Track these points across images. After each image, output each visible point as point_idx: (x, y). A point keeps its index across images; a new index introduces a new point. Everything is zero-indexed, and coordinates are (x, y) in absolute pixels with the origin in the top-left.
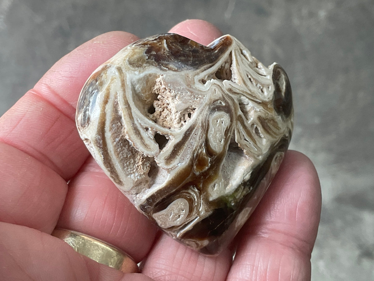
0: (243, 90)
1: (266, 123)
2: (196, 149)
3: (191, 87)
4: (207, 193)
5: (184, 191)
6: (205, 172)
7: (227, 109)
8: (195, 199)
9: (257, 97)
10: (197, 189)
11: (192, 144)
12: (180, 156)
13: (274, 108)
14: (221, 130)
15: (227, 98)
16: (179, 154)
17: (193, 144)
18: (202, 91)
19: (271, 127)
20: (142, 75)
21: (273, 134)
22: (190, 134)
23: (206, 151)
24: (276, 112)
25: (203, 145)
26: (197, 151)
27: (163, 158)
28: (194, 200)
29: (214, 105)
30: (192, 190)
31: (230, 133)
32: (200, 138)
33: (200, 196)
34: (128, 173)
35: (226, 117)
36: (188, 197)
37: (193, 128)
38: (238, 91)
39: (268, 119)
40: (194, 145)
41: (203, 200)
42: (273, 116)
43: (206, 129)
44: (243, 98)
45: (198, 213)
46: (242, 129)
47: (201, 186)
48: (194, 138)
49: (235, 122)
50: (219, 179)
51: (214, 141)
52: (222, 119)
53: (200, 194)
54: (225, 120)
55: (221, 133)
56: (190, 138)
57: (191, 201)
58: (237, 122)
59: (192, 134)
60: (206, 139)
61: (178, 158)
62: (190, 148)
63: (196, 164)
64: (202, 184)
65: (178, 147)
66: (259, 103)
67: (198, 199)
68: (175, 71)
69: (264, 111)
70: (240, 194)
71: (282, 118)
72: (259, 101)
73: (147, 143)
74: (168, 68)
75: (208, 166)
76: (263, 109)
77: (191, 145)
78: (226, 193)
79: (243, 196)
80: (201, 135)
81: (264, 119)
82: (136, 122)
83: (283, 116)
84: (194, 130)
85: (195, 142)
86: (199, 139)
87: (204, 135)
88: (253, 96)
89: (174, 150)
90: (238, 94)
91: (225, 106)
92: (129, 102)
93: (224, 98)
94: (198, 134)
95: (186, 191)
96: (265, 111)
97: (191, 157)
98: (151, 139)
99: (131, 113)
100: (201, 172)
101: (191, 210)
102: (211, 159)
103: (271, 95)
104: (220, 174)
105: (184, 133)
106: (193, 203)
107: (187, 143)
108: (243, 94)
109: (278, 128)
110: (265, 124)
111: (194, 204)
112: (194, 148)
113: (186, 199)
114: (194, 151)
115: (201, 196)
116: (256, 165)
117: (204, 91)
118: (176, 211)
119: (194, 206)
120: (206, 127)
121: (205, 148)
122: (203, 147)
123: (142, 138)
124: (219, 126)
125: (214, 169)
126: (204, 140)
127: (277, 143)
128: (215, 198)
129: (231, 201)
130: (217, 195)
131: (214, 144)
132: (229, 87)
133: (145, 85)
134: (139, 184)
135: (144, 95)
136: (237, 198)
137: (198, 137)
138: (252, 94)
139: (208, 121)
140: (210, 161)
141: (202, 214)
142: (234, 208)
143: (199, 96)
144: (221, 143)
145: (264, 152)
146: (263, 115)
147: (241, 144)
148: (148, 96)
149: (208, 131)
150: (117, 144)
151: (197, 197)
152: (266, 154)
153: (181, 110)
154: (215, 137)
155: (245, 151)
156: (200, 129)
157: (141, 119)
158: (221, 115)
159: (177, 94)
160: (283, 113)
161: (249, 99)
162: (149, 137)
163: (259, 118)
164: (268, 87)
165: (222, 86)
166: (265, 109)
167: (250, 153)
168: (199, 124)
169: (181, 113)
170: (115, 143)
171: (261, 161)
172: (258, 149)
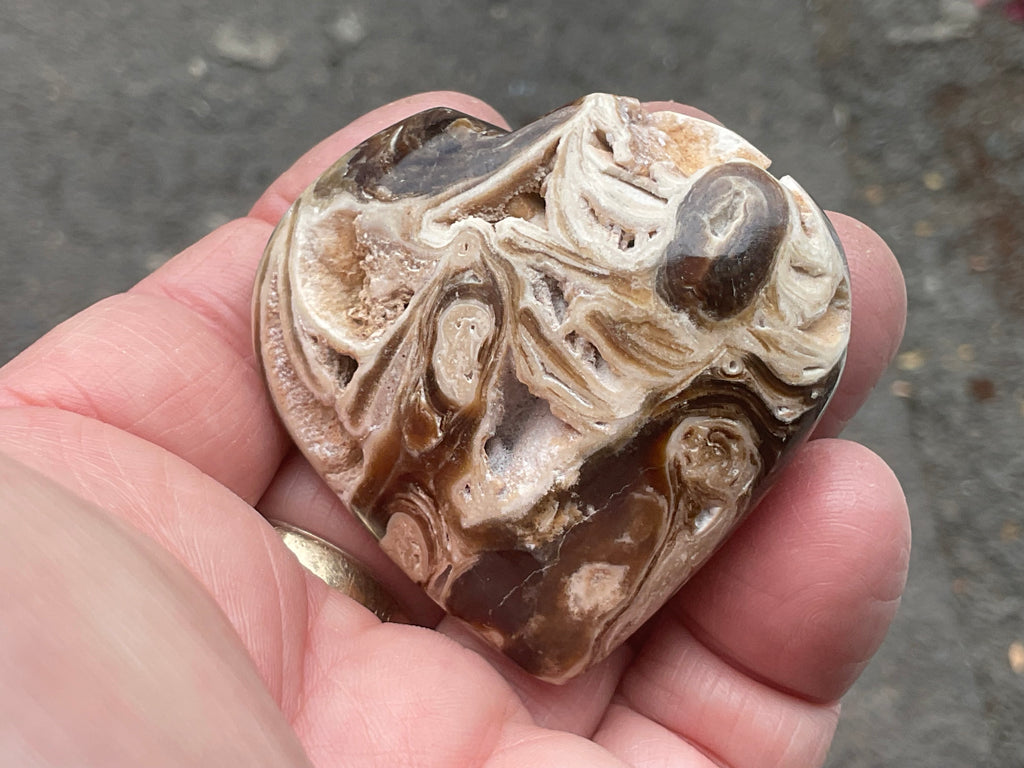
0: (549, 240)
1: (622, 332)
2: (404, 392)
3: (409, 240)
4: (452, 506)
5: (400, 495)
6: (433, 451)
7: (490, 295)
8: (428, 519)
9: (594, 259)
10: (426, 493)
11: (395, 379)
12: (373, 406)
13: (658, 291)
14: (469, 348)
15: (493, 264)
16: (370, 402)
17: (398, 380)
18: (432, 248)
19: (643, 343)
20: (325, 214)
21: (654, 363)
22: (391, 354)
23: (426, 399)
24: (662, 302)
25: (421, 382)
26: (407, 398)
27: (345, 409)
29: (453, 283)
30: (415, 494)
31: (495, 357)
32: (414, 365)
33: (437, 511)
35: (483, 314)
36: (414, 512)
37: (400, 340)
38: (533, 247)
39: (628, 321)
40: (399, 383)
41: (446, 521)
42: (651, 313)
43: (429, 343)
44: (549, 263)
45: (449, 555)
46: (533, 347)
47: (431, 486)
48: (401, 365)
49: (508, 327)
50: (475, 474)
51: (449, 375)
52: (470, 320)
53: (436, 506)
54: (479, 321)
55: (468, 354)
56: (391, 365)
57: (422, 523)
58: (517, 326)
59: (396, 355)
60: (428, 368)
61: (370, 411)
62: (391, 389)
63: (406, 430)
64: (431, 481)
65: (367, 384)
66: (601, 277)
67: (435, 520)
68: (386, 200)
69: (616, 298)
70: (551, 519)
71: (692, 316)
72: (601, 272)
73: (313, 372)
74: (373, 195)
75: (436, 437)
76: (612, 293)
77: (393, 381)
78: (504, 512)
79: (565, 529)
80: (417, 358)
81: (614, 322)
82: (296, 325)
83: (701, 313)
84: (401, 346)
85: (404, 373)
86: (412, 369)
87: (424, 358)
88: (583, 259)
89: (359, 392)
90: (531, 252)
91: (482, 288)
93: (485, 265)
94: (408, 354)
95: (405, 495)
96: (619, 297)
97: (394, 411)
100: (423, 451)
101: (430, 545)
102: (443, 419)
103: (653, 254)
104: (475, 460)
105: (379, 352)
106: (428, 528)
107: (384, 375)
108: (550, 252)
109: (678, 349)
110: (619, 336)
111: (431, 530)
112: (400, 390)
113: (411, 517)
114: (401, 397)
115: (440, 512)
116: (596, 448)
117: (438, 247)
119: (433, 535)
120: (429, 339)
121: (425, 390)
122: (420, 388)
123: (305, 361)
124: (460, 337)
125: (455, 447)
126: (424, 371)
127: (678, 391)
128: (473, 524)
129: (524, 536)
130: (479, 514)
131: (449, 381)
132: (508, 236)
133: (335, 238)
134: (335, 468)
135: (336, 261)
136: (541, 530)
137: (409, 362)
138: (578, 252)
139: (435, 323)
140: (441, 424)
141: (455, 559)
142: (539, 558)
143: (422, 262)
144: (470, 381)
145: (622, 414)
146: (609, 310)
147: (533, 387)
148: (346, 263)
149: (432, 348)
150: (280, 371)
151: (432, 513)
152: (633, 419)
153: (382, 296)
154: (452, 366)
155: (552, 406)
156: (415, 344)
157: (305, 316)
158: (470, 308)
159: (379, 256)
160: (701, 304)
161: (566, 265)
162: (316, 359)
163: (595, 318)
164: (651, 234)
165: (487, 234)
166: (619, 293)
167: (568, 412)
168: (413, 331)
169: (384, 301)
170: (277, 369)
171: (611, 437)
172: (597, 402)
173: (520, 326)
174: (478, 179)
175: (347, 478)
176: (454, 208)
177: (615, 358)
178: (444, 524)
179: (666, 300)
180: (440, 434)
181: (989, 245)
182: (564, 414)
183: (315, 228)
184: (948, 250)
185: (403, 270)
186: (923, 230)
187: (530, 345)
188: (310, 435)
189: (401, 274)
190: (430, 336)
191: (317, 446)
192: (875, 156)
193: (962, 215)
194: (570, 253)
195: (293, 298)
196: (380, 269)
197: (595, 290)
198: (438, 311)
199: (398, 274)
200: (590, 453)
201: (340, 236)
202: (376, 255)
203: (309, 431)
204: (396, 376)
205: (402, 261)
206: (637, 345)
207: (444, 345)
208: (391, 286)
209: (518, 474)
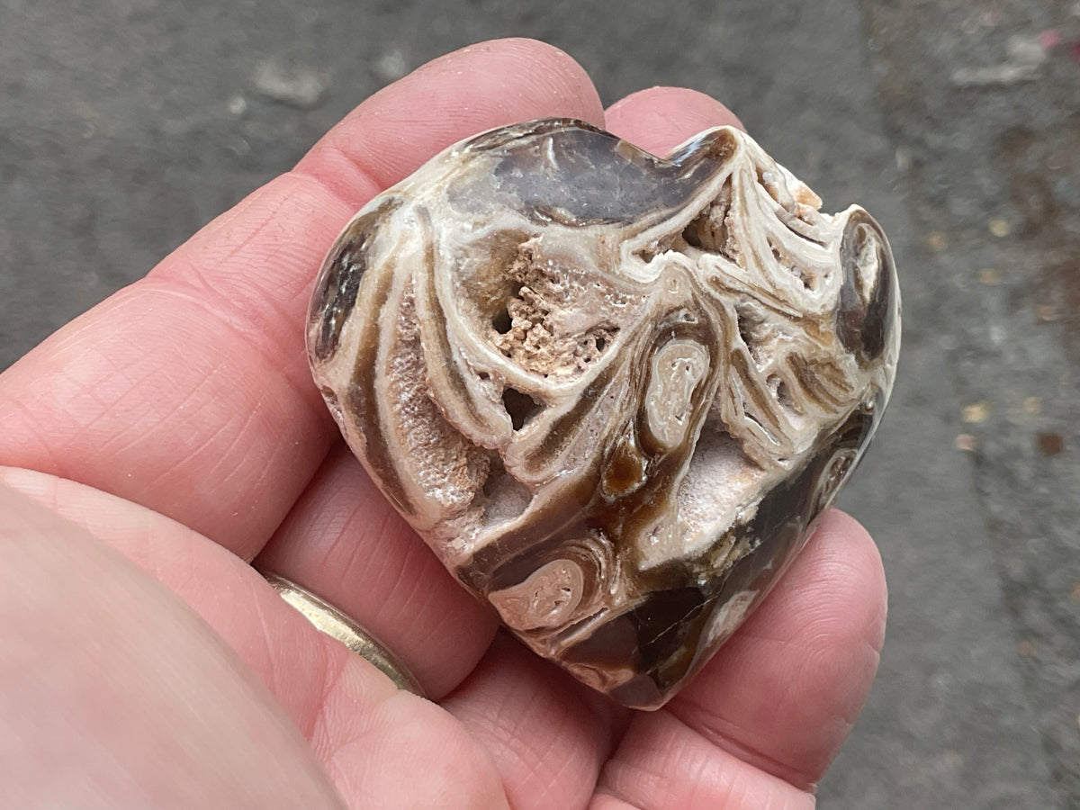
0: (751, 282)
1: (811, 372)
2: (610, 436)
3: (608, 271)
4: (635, 550)
5: (572, 541)
6: (632, 495)
7: (705, 335)
8: (600, 564)
9: (790, 302)
10: (609, 538)
11: (601, 421)
12: (566, 451)
13: (838, 333)
14: (683, 389)
15: (706, 304)
16: (564, 446)
17: (604, 422)
18: (639, 283)
19: (824, 382)
20: (481, 233)
21: (828, 401)
22: (596, 395)
23: (635, 442)
24: (841, 345)
25: (631, 425)
26: (613, 441)
27: (522, 453)
28: (598, 565)
29: (668, 321)
30: (594, 540)
31: (707, 398)
32: (624, 407)
33: (615, 556)
34: (427, 485)
35: (699, 354)
36: (583, 558)
37: (608, 380)
38: (738, 286)
39: (817, 362)
40: (605, 426)
41: (621, 566)
42: (833, 354)
43: (641, 384)
44: (752, 304)
45: (609, 598)
46: (741, 388)
47: (619, 530)
48: (608, 407)
49: (721, 367)
50: (668, 516)
51: (661, 417)
52: (686, 360)
53: (616, 551)
54: (695, 362)
55: (682, 396)
56: (596, 406)
57: (590, 568)
58: (728, 367)
59: (602, 396)
60: (639, 411)
61: (561, 456)
62: (595, 433)
63: (607, 475)
64: (621, 526)
65: (564, 427)
66: (796, 319)
67: (608, 565)
68: (571, 225)
69: (808, 340)
70: (726, 556)
71: (858, 357)
72: (796, 313)
73: (480, 412)
74: (552, 217)
75: (640, 481)
76: (806, 335)
77: (598, 424)
78: (686, 552)
79: (734, 562)
80: (627, 399)
81: (806, 363)
82: (456, 357)
83: (863, 354)
84: (609, 386)
85: (610, 417)
86: (621, 411)
87: (635, 400)
88: (781, 301)
89: (551, 434)
90: (739, 292)
91: (698, 327)
92: (440, 301)
93: (697, 303)
94: (617, 395)
95: (578, 542)
96: (811, 339)
97: (595, 456)
98: (494, 403)
99: (445, 332)
100: (620, 495)
101: (589, 590)
102: (649, 463)
103: (831, 298)
104: (672, 501)
105: (581, 392)
106: (595, 573)
107: (587, 417)
108: (753, 293)
109: (845, 387)
110: (808, 376)
111: (597, 575)
112: (606, 433)
113: (578, 563)
114: (606, 440)
115: (618, 557)
116: (775, 484)
117: (645, 282)
118: (549, 591)
119: (598, 579)
120: (642, 379)
121: (634, 433)
122: (630, 430)
123: (468, 399)
124: (676, 378)
125: (656, 490)
126: (636, 413)
127: (840, 425)
128: (654, 565)
129: (698, 574)
130: (662, 555)
131: (661, 423)
132: (714, 274)
133: (488, 259)
134: (455, 513)
135: (484, 285)
136: (715, 566)
137: (618, 404)
138: (775, 294)
139: (649, 363)
140: (647, 468)
141: (617, 601)
142: (705, 593)
143: (628, 297)
144: (680, 423)
145: (800, 450)
146: (803, 352)
147: (734, 427)
148: (493, 288)
149: (644, 390)
150: (403, 408)
151: (607, 558)
152: (806, 455)
153: (579, 331)
154: (665, 407)
155: (746, 445)
156: (626, 384)
157: (470, 348)
158: (686, 348)
159: (572, 287)
160: (863, 346)
161: (769, 307)
162: (487, 397)
163: (793, 359)
164: (826, 276)
165: (694, 271)
166: (810, 335)
167: (760, 450)
168: (624, 370)
169: (579, 337)
170: (399, 406)
171: (788, 472)
172: (783, 439)
173: (731, 366)
174: (670, 211)
175: (464, 523)
176: (653, 241)
177: (803, 397)
178: (619, 569)
179: (843, 342)
180: (644, 478)
181: (1057, 295)
182: (756, 452)
183: (466, 247)
184: (1014, 299)
185: (605, 304)
186: (988, 277)
187: (738, 386)
188: (429, 479)
189: (603, 309)
190: (644, 376)
191: (438, 492)
192: (939, 202)
193: (1029, 263)
194: (770, 294)
195: (448, 327)
196: (573, 301)
197: (793, 332)
198: (652, 351)
199: (600, 308)
200: (770, 488)
201: (493, 258)
202: (568, 286)
203: (429, 474)
204: (602, 418)
205: (603, 294)
206: (820, 385)
207: (659, 386)
208: (587, 321)
209: (696, 512)
